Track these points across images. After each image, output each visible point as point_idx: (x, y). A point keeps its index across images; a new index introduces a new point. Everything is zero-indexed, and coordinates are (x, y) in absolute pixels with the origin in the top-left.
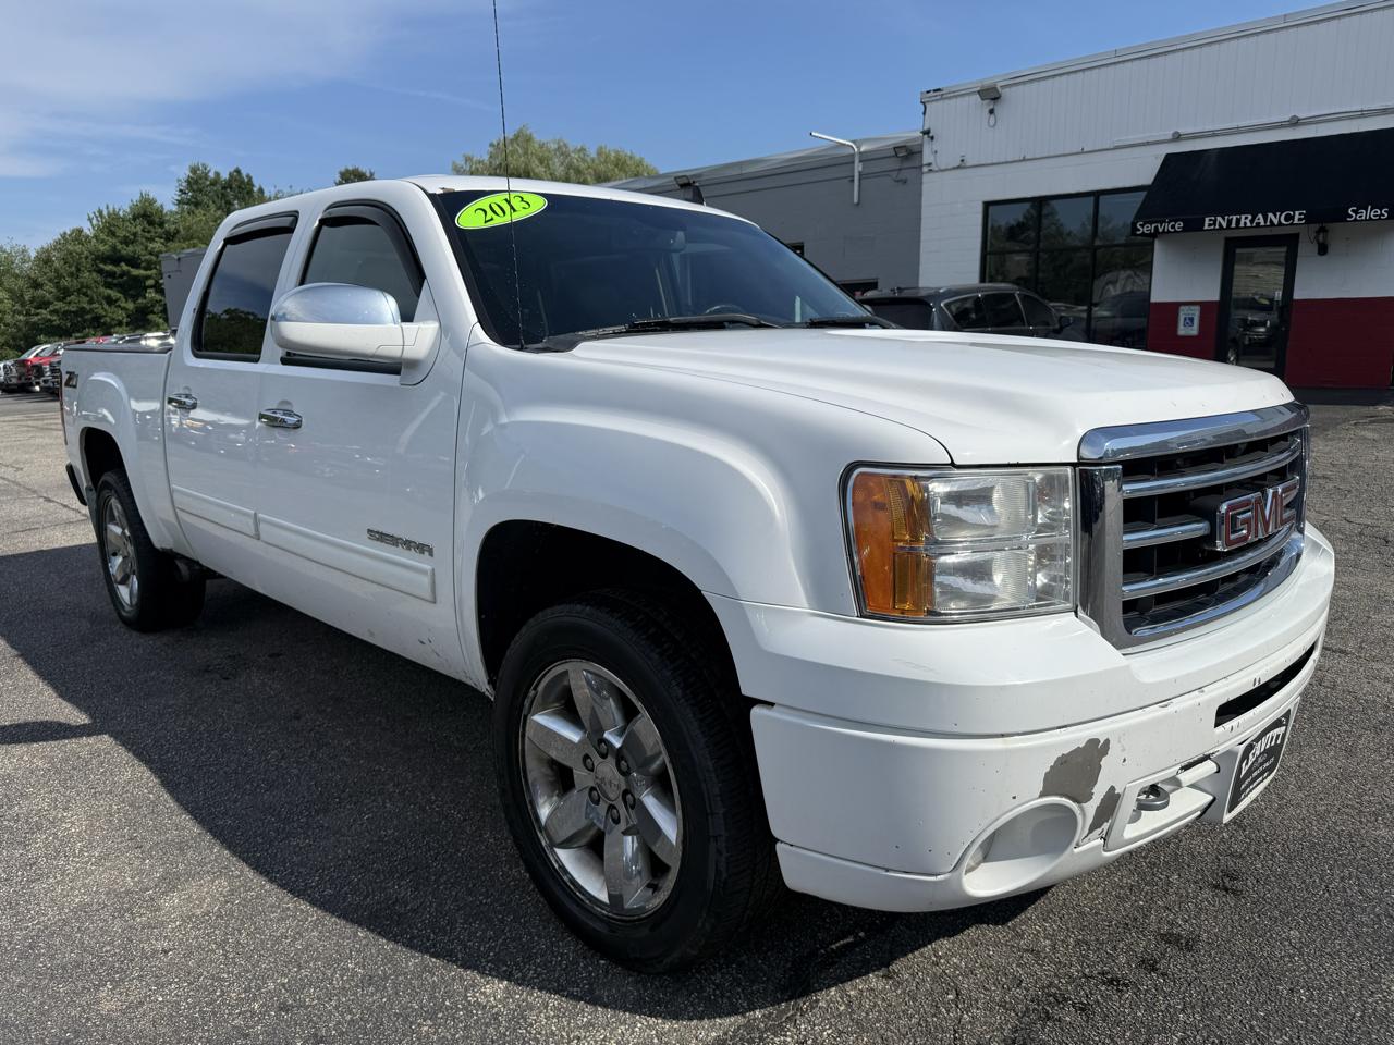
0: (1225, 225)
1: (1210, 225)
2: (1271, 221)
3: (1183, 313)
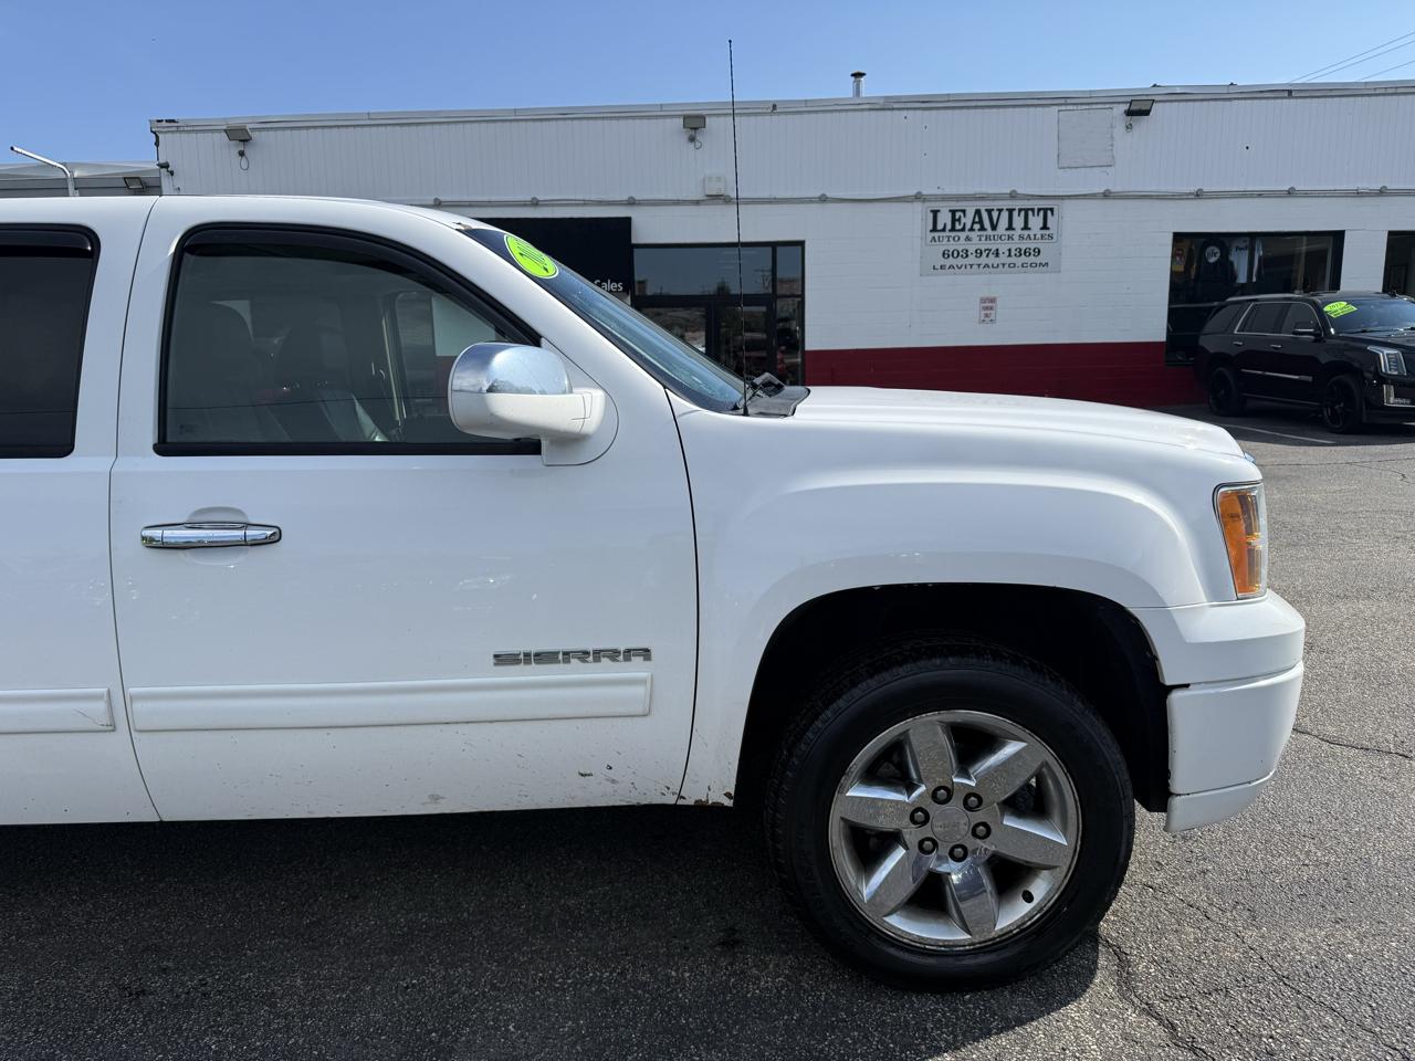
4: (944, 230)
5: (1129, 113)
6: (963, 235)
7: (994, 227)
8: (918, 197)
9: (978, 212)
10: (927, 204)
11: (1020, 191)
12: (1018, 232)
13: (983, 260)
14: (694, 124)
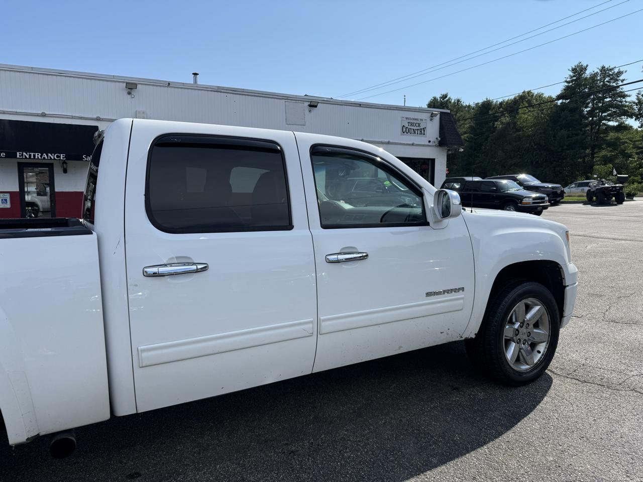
0: (28, 157)
1: (20, 156)
2: (50, 157)
5: (310, 106)
14: (131, 87)
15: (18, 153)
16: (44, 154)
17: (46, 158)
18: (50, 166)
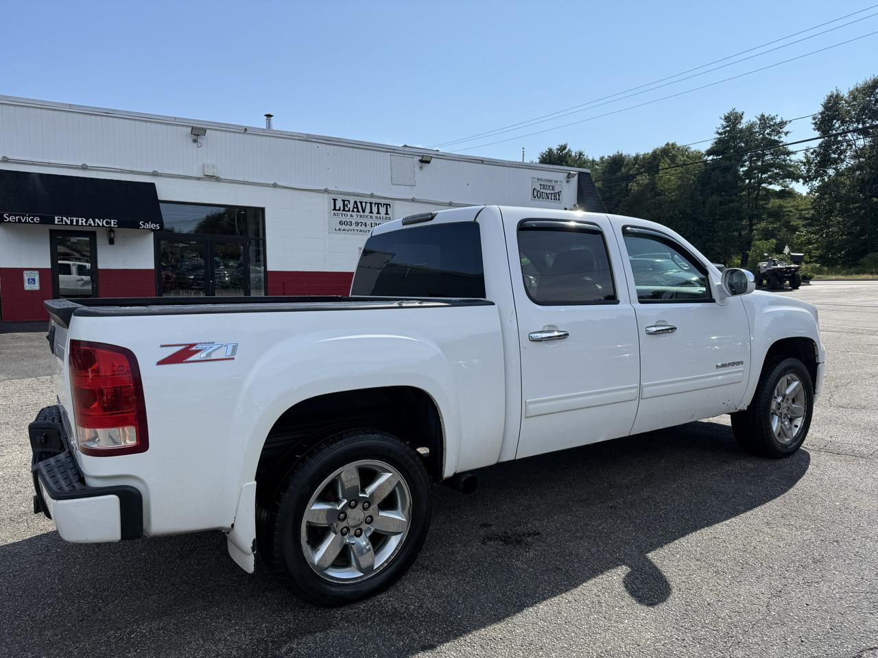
0: (69, 223)
1: (58, 222)
2: (98, 223)
3: (26, 275)
4: (339, 210)
5: (422, 161)
6: (349, 214)
7: (364, 211)
8: (326, 191)
9: (356, 202)
10: (332, 195)
11: (375, 194)
12: (375, 215)
13: (359, 228)
14: (198, 133)
15: (56, 218)
16: (91, 220)
17: (93, 224)
18: (92, 235)
